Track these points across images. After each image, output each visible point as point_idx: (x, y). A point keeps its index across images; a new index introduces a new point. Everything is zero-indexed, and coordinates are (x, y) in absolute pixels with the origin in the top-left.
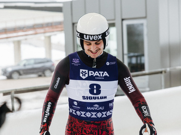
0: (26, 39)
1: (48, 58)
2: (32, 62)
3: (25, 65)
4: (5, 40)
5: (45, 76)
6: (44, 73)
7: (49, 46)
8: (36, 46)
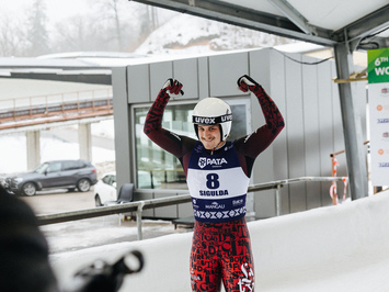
0: (48, 129)
1: (85, 160)
2: (59, 166)
3: (46, 173)
4: (13, 130)
5: (80, 191)
6: (77, 187)
7: (87, 139)
8: (64, 141)
